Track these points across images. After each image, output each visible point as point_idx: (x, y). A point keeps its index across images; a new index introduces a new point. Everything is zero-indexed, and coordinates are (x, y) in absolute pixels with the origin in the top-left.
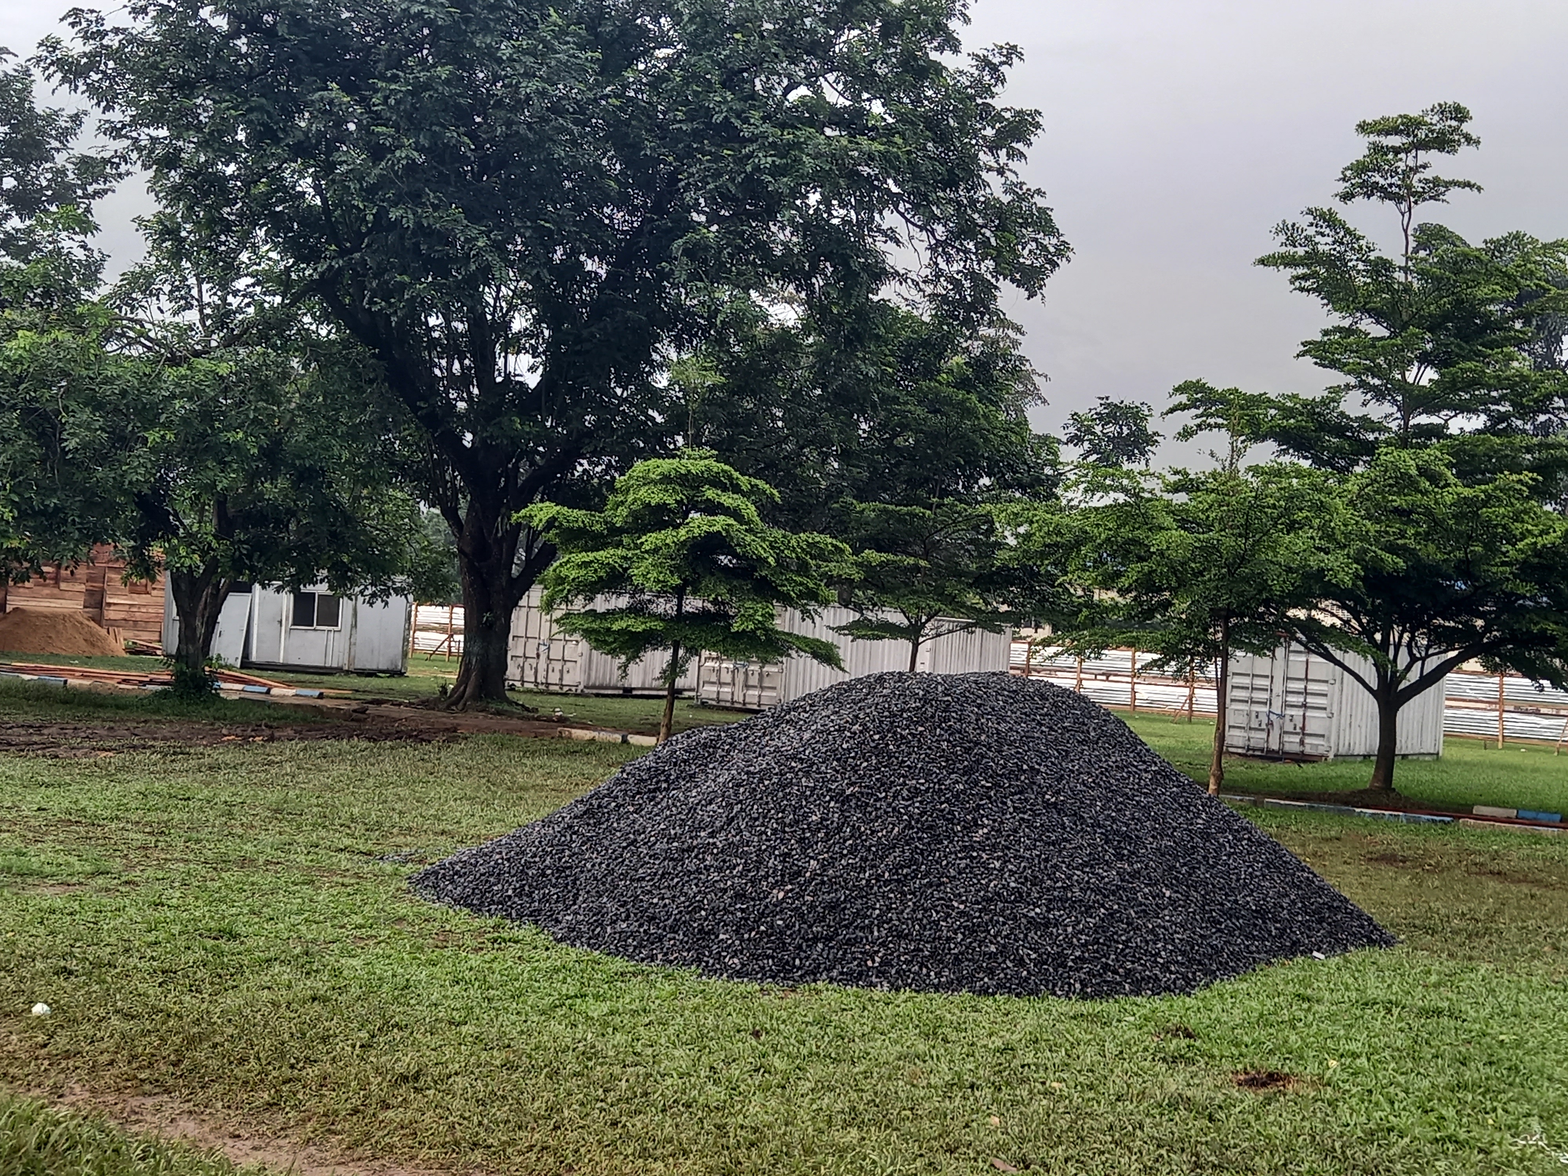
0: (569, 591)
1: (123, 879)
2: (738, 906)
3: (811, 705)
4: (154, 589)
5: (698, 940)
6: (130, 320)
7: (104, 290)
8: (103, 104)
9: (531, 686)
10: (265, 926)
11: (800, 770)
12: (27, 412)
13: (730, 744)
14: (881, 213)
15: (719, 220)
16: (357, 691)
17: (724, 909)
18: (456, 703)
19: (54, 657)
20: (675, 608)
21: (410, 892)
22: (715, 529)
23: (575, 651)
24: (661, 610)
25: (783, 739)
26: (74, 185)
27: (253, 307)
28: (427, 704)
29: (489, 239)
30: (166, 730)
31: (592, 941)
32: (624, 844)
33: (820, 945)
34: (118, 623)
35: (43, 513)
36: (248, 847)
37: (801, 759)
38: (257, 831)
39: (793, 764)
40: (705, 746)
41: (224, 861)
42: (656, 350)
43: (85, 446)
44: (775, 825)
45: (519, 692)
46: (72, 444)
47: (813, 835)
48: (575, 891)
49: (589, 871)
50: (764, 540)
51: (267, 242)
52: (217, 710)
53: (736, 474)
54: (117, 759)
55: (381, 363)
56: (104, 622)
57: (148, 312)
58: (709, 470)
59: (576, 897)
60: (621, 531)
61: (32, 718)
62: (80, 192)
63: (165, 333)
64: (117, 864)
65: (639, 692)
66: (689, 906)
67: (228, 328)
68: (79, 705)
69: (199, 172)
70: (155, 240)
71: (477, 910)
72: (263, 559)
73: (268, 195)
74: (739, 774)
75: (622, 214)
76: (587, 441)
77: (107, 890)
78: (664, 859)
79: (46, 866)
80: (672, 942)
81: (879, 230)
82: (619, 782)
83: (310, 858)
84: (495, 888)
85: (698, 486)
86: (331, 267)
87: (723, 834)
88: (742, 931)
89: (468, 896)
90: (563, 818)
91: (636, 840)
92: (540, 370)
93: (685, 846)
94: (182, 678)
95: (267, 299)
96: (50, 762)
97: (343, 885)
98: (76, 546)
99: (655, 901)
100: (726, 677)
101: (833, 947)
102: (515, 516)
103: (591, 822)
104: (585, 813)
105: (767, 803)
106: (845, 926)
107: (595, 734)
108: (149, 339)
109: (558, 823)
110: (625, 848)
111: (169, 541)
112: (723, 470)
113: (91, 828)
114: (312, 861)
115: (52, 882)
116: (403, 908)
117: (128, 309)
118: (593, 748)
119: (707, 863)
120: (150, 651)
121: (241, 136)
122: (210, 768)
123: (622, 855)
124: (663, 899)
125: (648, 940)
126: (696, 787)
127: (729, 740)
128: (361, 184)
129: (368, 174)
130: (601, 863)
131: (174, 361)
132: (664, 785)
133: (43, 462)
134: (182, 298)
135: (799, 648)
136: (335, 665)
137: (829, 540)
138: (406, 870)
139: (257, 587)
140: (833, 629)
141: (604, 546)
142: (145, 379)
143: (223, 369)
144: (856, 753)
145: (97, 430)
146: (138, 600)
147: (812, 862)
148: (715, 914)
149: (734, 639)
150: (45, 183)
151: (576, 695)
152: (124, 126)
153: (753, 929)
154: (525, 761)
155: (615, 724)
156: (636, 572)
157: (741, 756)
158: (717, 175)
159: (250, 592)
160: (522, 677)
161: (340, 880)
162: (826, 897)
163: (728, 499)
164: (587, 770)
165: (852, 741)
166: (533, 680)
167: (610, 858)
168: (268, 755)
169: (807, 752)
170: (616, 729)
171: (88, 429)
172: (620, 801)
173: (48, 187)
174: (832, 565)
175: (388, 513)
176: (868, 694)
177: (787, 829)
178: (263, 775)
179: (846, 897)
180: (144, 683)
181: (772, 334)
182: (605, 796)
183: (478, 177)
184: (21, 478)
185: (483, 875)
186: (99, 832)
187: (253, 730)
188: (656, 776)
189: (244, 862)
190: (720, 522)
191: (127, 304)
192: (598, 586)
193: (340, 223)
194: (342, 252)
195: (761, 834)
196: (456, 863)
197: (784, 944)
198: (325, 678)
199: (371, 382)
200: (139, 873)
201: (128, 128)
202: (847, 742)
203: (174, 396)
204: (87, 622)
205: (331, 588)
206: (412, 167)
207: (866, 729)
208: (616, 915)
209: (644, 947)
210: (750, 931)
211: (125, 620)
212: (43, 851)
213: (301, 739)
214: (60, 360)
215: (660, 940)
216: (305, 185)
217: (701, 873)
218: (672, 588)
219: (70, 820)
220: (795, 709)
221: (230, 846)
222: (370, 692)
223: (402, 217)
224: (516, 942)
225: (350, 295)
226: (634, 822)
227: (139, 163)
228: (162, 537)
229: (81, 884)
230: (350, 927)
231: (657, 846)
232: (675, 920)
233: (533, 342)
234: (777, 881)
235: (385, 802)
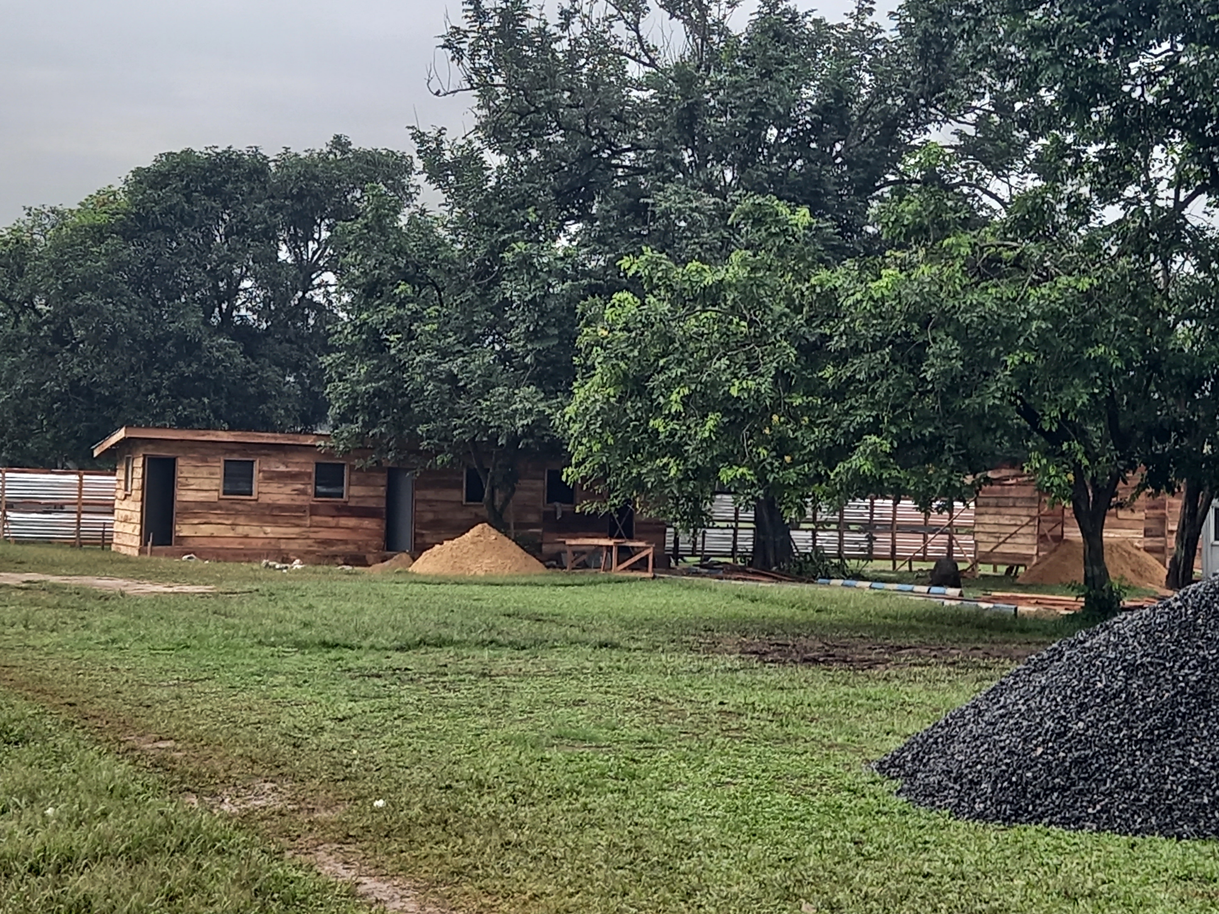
2: (1006, 761)
33: (1056, 794)
35: (922, 442)
43: (941, 375)
44: (1068, 693)
47: (1091, 701)
56: (1167, 551)
66: (974, 762)
88: (998, 781)
93: (1005, 712)
94: (1088, 601)
98: (951, 472)
99: (960, 758)
106: (1083, 778)
111: (1039, 462)
115: (587, 745)
119: (1007, 726)
124: (965, 756)
143: (1084, 285)
147: (1080, 723)
177: (1073, 695)
179: (1094, 753)
184: (900, 410)
197: (1025, 792)
203: (1032, 317)
210: (1004, 781)
217: (998, 734)
229: (609, 746)
232: (960, 773)
234: (1044, 740)
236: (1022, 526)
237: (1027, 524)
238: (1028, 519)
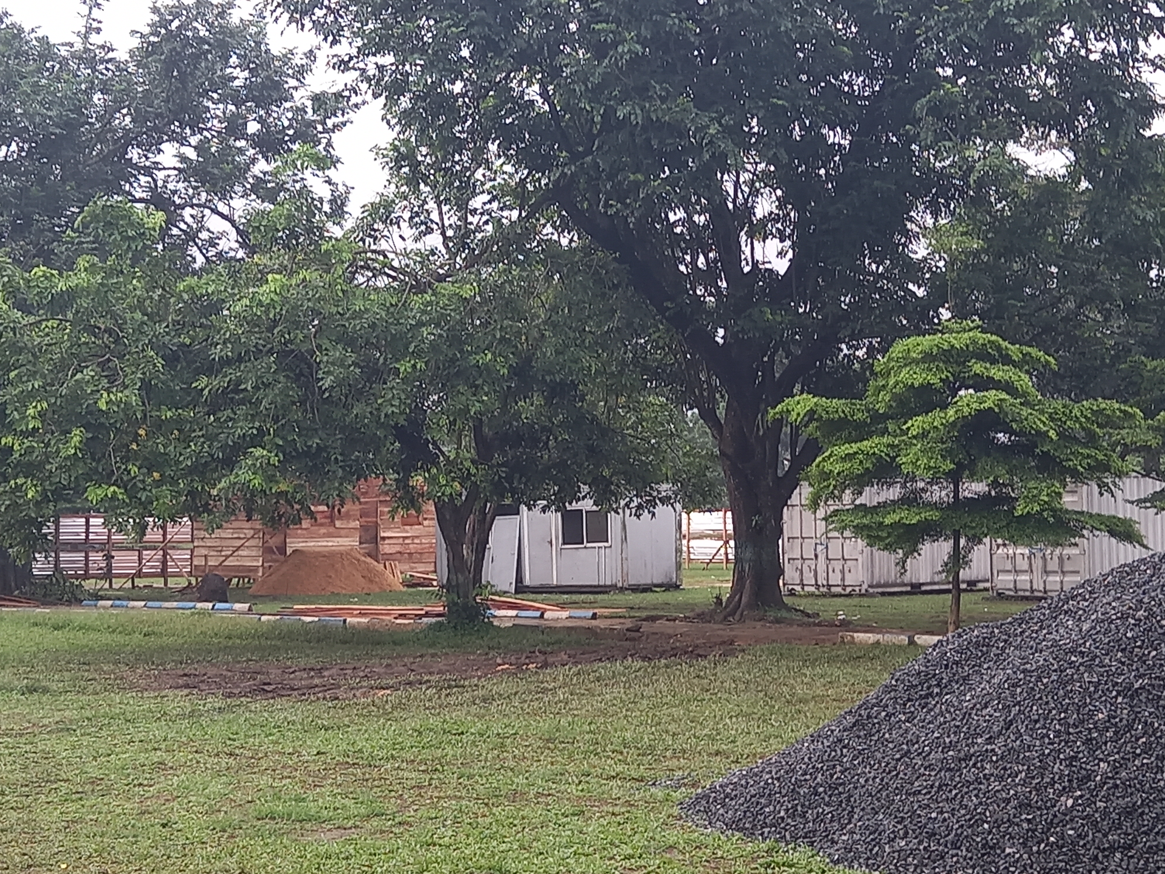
0: (835, 487)
1: (397, 820)
2: (1023, 817)
3: (1090, 592)
4: (425, 519)
5: (983, 855)
6: (374, 252)
7: (349, 224)
8: (330, 38)
9: (813, 589)
10: (536, 861)
11: (1081, 664)
12: (283, 355)
13: (1005, 641)
14: (1146, 40)
15: (967, 71)
16: (632, 608)
17: (1009, 820)
18: (733, 614)
19: (335, 597)
20: (952, 495)
21: (681, 818)
22: (986, 405)
23: (855, 548)
24: (935, 498)
25: (1061, 631)
26: (314, 121)
27: (491, 224)
28: (701, 617)
29: (720, 124)
30: (441, 664)
31: (870, 862)
32: (898, 756)
33: (1118, 855)
34: (394, 557)
35: (307, 454)
36: (520, 780)
37: (1081, 652)
38: (529, 763)
39: (1073, 659)
40: (977, 645)
41: (496, 796)
42: (911, 219)
43: (339, 383)
44: (1057, 727)
45: (800, 596)
46: (327, 383)
47: (1101, 735)
48: (849, 808)
49: (863, 786)
50: (1042, 412)
51: (500, 156)
52: (492, 639)
53: (1005, 344)
54: (393, 697)
55: (623, 266)
56: (380, 557)
57: (390, 241)
58: (974, 342)
59: (851, 813)
60: (885, 417)
61: (313, 661)
62: (320, 128)
63: (407, 261)
64: (391, 806)
65: (928, 588)
66: (970, 820)
67: (469, 247)
68: (358, 644)
69: (427, 95)
70: (391, 168)
71: (750, 834)
72: (524, 479)
73: (497, 108)
74: (1015, 673)
75: (861, 78)
76: (843, 324)
77: (382, 832)
78: (940, 770)
79: (323, 810)
80: (955, 859)
81: (1145, 59)
82: (888, 689)
83: (580, 788)
84: (767, 810)
85: (965, 362)
86: (563, 174)
87: (1002, 739)
88: (1030, 844)
89: (741, 820)
90: (832, 731)
91: (909, 751)
92: (790, 255)
93: (962, 755)
94: (455, 609)
95: (506, 213)
96: (330, 704)
97: (613, 814)
98: (341, 484)
99: (934, 815)
100: (1023, 565)
101: (1132, 857)
102: (772, 412)
103: (862, 733)
104: (854, 725)
105: (1047, 703)
106: (1144, 833)
107: (879, 637)
108: (393, 268)
109: (827, 737)
110: (899, 760)
111: (429, 471)
112: (989, 341)
113: (368, 770)
114: (582, 791)
115: (329, 827)
116: (672, 836)
117: (372, 240)
118: (877, 652)
119: (987, 771)
120: (427, 583)
121: (465, 53)
122: (484, 700)
123: (895, 768)
124: (942, 813)
125: (929, 858)
126: (970, 689)
127: (1004, 637)
128: (587, 86)
129: (593, 75)
130: (875, 778)
131: (419, 288)
132: (936, 690)
133: (303, 403)
134: (422, 223)
135: (1093, 527)
136: (608, 583)
137: (1117, 406)
138: (677, 795)
139: (524, 508)
140: (1132, 503)
141: (869, 436)
142: (392, 309)
143: (467, 291)
144: (1143, 641)
145: (350, 366)
146: (411, 531)
147: (1102, 764)
148: (999, 827)
149: (1018, 522)
150: (286, 123)
151: (861, 595)
152: (351, 58)
153: (1043, 841)
154: (805, 671)
155: (903, 624)
156: (904, 460)
157: (1017, 653)
158: (958, 23)
159: (518, 514)
160: (802, 580)
161: (611, 810)
162: (1120, 801)
163: (997, 373)
164: (871, 675)
165: (1137, 629)
166: (813, 583)
167: (884, 771)
168: (542, 683)
169: (1088, 644)
170: (902, 630)
171: (342, 365)
172: (890, 709)
173: (290, 126)
174: (1124, 432)
175: (646, 420)
176: (1152, 576)
177: (1071, 730)
178: (536, 704)
179: (1143, 801)
180: (420, 616)
181: (1036, 187)
182: (874, 706)
183: (706, 60)
184: (283, 421)
185: (754, 796)
186: (375, 773)
187: (527, 657)
188: (927, 681)
189: (515, 796)
190: (992, 397)
191: (370, 236)
192: (866, 479)
193: (571, 127)
194: (575, 157)
195: (1043, 737)
196: (727, 785)
197: (1078, 855)
198: (600, 597)
199: (616, 287)
200: (412, 813)
201: (355, 60)
202: (1131, 630)
203: (421, 324)
204: (363, 558)
205: (595, 504)
206: (636, 60)
207: (1153, 615)
208: (893, 832)
209: (926, 865)
210: (1039, 843)
211: (400, 553)
212: (321, 795)
213: (576, 663)
214: (309, 300)
215: (942, 858)
216: (533, 92)
217: (981, 783)
218: (944, 473)
219: (347, 763)
220: (1073, 598)
221: (501, 779)
222: (645, 609)
223: (630, 114)
224: (790, 866)
225: (587, 199)
226: (906, 731)
227: (370, 92)
228: (422, 467)
229: (356, 827)
230: (619, 858)
231: (931, 756)
232: (956, 835)
233: (779, 225)
234: (1064, 788)
235: (659, 724)
236: (249, 539)
237: (252, 537)
238: (252, 532)
